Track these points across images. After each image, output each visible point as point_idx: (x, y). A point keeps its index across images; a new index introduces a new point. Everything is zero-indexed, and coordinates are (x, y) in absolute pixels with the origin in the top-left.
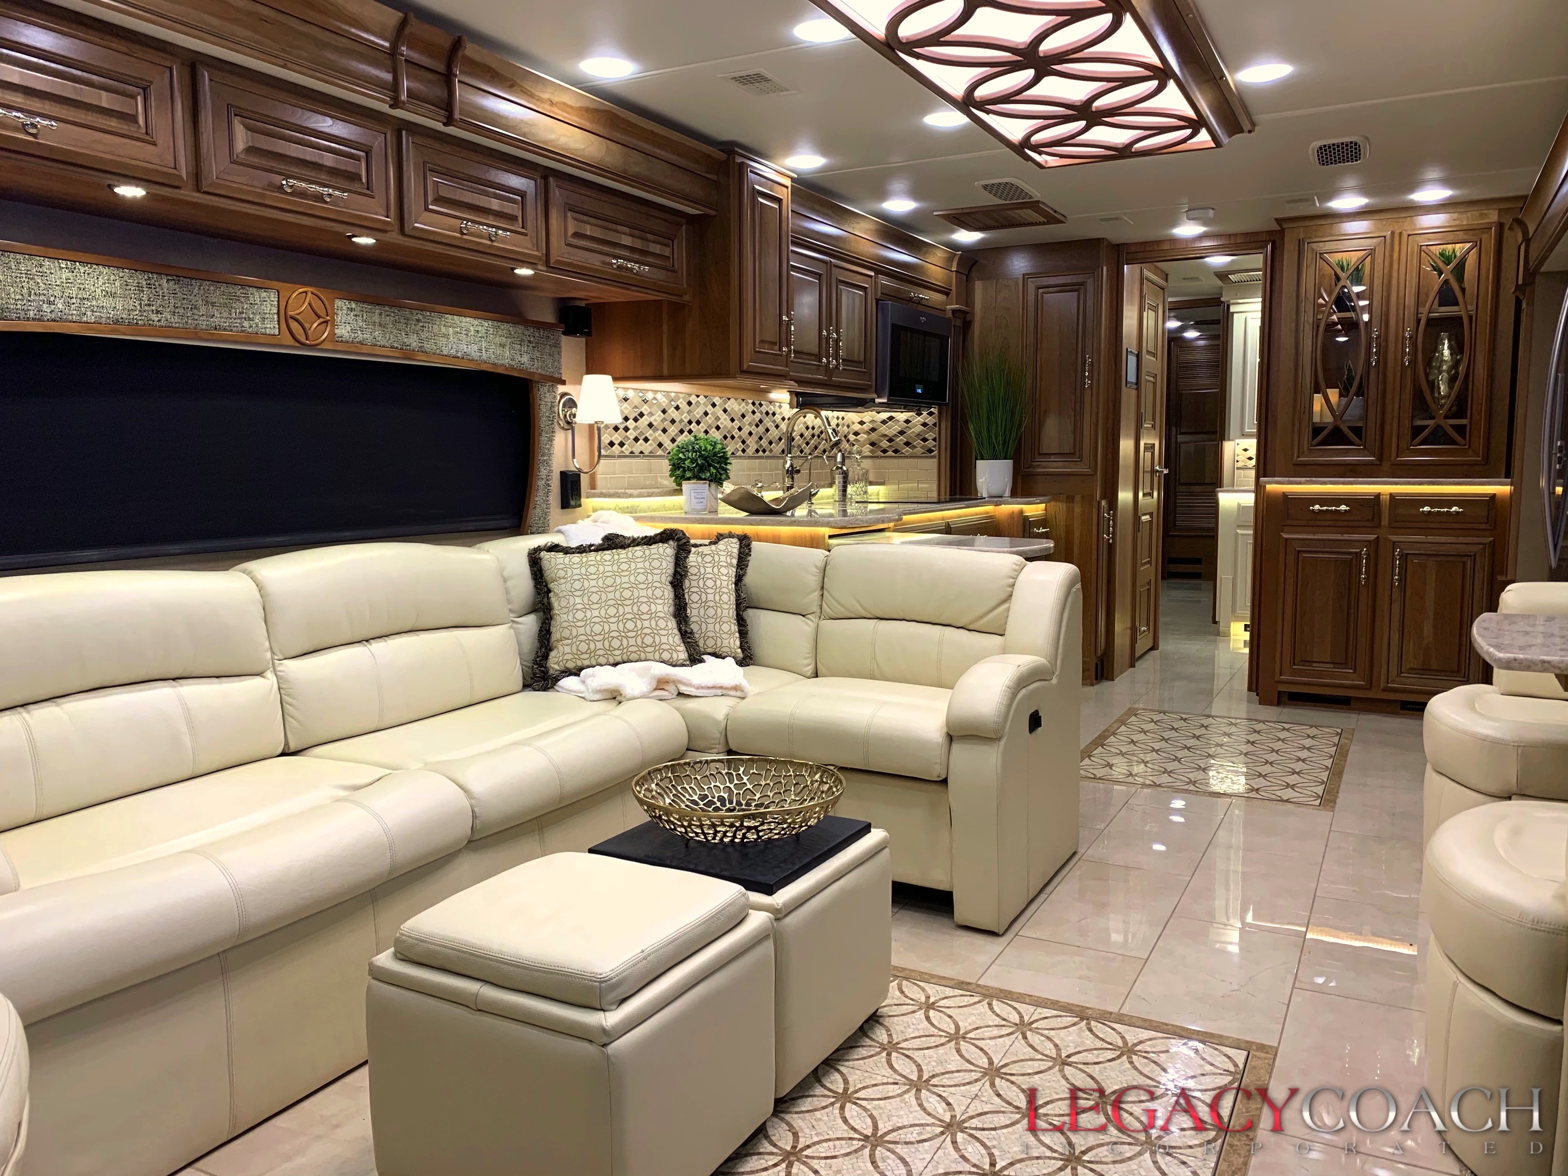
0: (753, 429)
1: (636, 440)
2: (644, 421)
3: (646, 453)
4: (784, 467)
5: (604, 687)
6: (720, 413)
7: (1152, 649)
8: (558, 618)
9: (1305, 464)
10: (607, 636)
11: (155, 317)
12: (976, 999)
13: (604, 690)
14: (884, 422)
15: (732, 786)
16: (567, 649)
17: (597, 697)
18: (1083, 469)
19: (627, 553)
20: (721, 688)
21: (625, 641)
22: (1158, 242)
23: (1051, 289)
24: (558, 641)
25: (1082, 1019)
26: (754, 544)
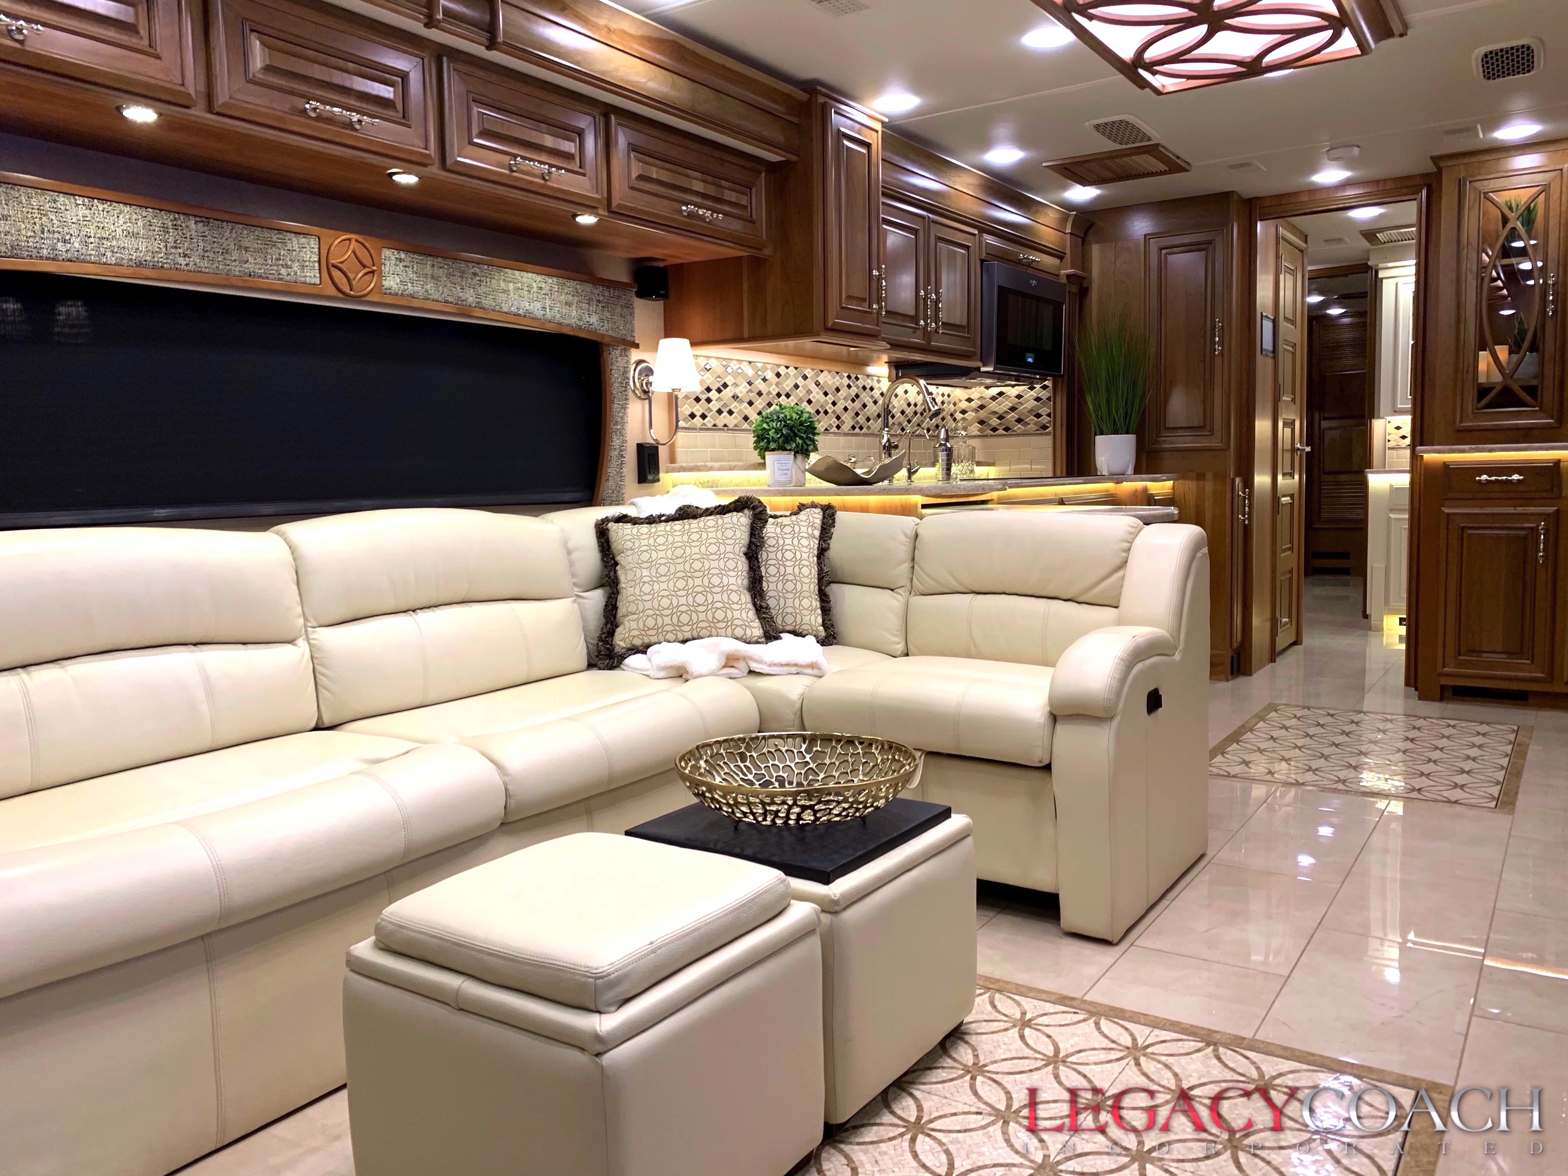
0: (849, 404)
1: (720, 412)
2: (728, 393)
3: (731, 426)
4: (881, 443)
5: (669, 664)
6: (813, 387)
7: (1295, 643)
8: (624, 591)
9: (1469, 430)
10: (675, 610)
11: (182, 261)
12: (1081, 1017)
13: (671, 667)
14: (993, 398)
15: (792, 765)
16: (633, 625)
17: (662, 674)
18: (1214, 443)
19: (698, 523)
20: (796, 665)
21: (694, 615)
22: (1296, 194)
23: (1175, 250)
24: (624, 616)
25: (1208, 1044)
26: (840, 515)
